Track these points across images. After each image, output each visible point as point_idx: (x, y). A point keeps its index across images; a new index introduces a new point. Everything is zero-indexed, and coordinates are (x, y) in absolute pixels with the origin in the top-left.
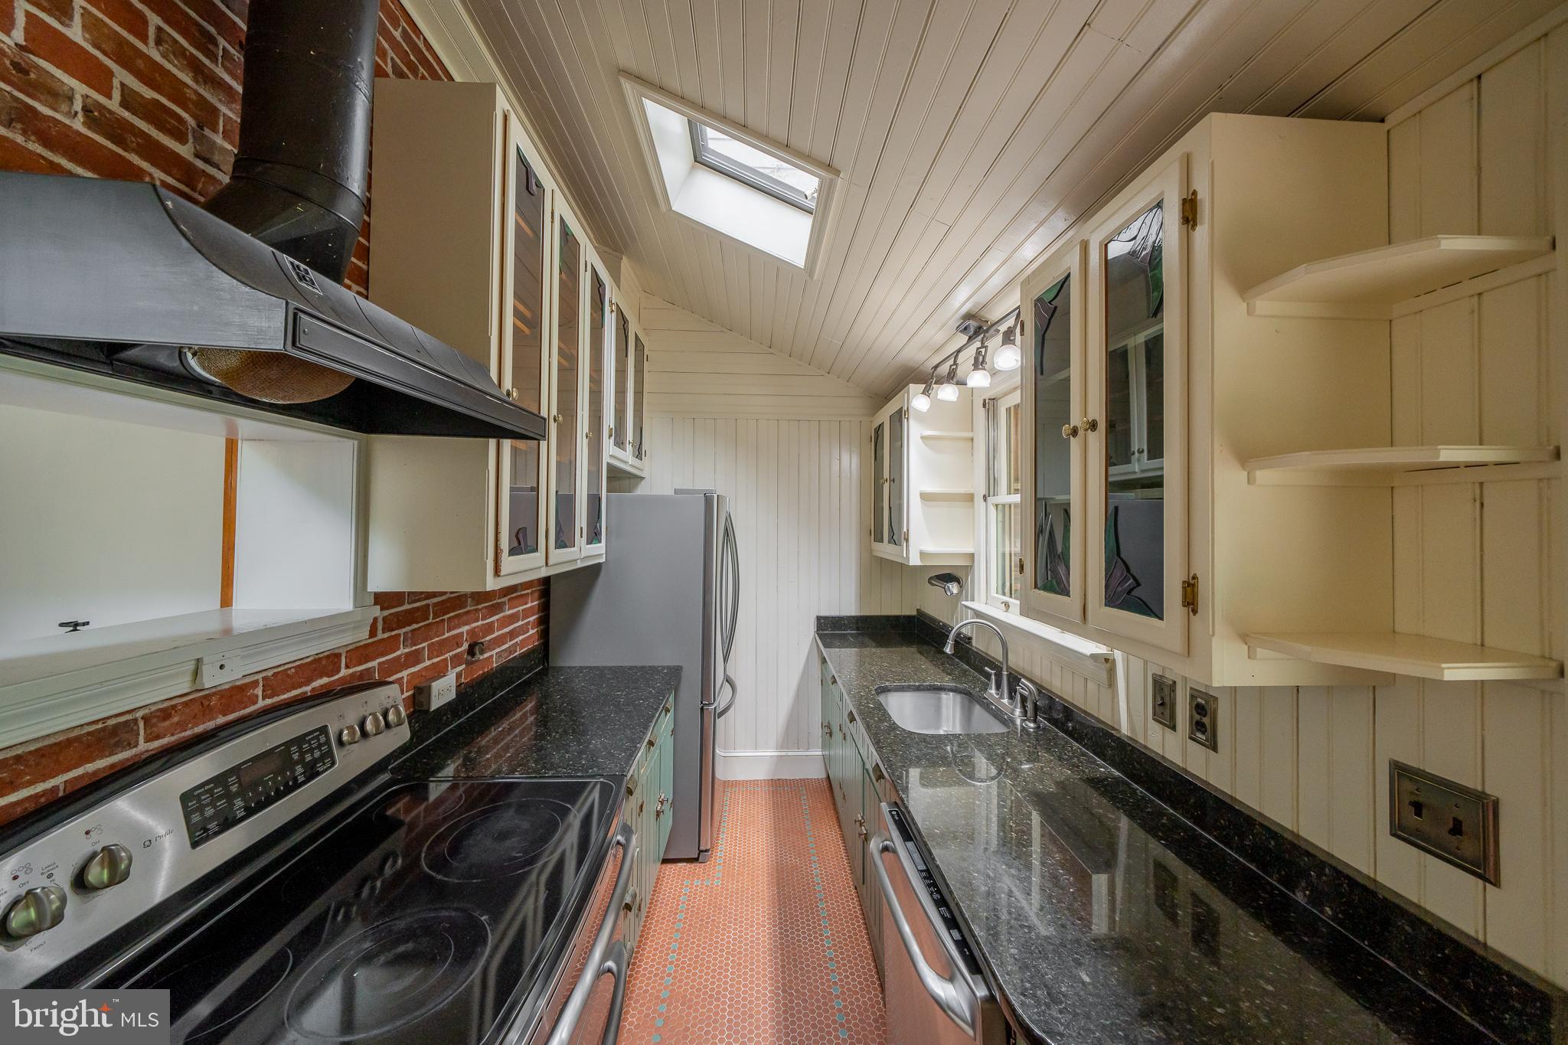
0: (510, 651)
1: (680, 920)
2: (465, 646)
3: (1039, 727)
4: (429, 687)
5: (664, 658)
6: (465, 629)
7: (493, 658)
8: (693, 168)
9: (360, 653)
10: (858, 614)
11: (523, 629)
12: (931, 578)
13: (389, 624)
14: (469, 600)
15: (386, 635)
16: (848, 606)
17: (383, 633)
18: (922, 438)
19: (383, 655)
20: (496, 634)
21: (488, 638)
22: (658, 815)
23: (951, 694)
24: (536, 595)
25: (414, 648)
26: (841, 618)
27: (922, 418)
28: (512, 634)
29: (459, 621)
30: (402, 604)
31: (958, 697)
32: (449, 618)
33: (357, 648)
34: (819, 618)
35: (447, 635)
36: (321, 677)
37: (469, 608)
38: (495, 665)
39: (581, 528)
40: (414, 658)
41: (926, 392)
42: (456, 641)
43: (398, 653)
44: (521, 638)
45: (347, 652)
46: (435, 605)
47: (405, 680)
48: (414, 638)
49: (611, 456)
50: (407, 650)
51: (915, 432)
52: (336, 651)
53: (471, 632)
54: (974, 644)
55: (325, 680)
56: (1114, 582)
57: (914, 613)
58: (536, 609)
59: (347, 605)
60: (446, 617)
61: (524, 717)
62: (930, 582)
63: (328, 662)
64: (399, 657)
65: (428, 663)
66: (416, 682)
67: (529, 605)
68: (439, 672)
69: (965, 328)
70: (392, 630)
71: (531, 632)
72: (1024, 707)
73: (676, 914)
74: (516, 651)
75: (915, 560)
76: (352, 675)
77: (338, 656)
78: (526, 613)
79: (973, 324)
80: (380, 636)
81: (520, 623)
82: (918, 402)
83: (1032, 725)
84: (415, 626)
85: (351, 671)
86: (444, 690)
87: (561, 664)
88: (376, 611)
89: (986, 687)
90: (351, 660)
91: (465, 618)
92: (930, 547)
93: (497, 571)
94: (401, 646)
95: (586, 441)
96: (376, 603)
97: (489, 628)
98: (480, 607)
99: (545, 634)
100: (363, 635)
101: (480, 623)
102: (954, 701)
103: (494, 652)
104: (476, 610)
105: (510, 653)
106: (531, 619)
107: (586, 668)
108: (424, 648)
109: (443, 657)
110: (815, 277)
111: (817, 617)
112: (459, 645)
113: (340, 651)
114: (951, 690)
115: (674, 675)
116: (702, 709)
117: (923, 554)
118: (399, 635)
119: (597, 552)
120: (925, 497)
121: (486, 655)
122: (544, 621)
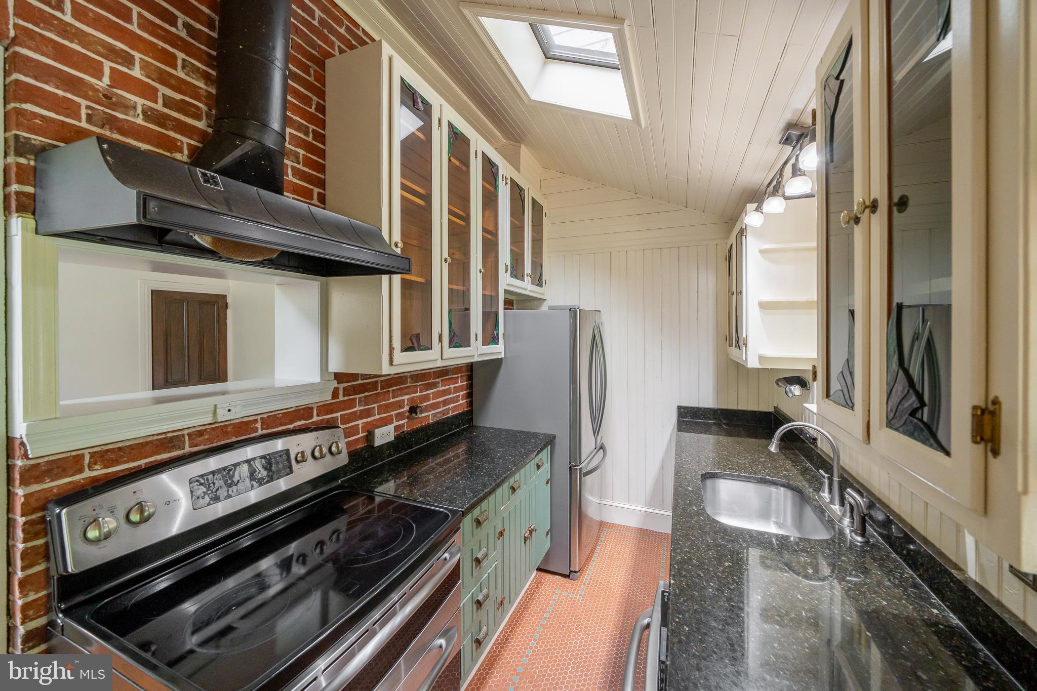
0: (443, 413)
1: (545, 618)
2: (407, 408)
3: (867, 542)
4: (374, 432)
5: (543, 427)
6: (406, 397)
7: (429, 417)
8: (545, 64)
9: (325, 408)
10: (716, 407)
11: (455, 400)
12: (778, 380)
13: (347, 392)
14: (409, 380)
15: (346, 398)
16: (706, 399)
17: (344, 396)
18: (760, 251)
19: (343, 410)
20: (432, 402)
21: (425, 404)
22: (525, 540)
23: (782, 489)
24: (465, 378)
25: (367, 407)
26: (699, 409)
27: (759, 233)
28: (445, 403)
29: (402, 392)
30: (357, 380)
31: (789, 493)
32: (393, 390)
33: (325, 405)
34: (679, 408)
35: (392, 400)
36: (300, 421)
37: (409, 385)
38: (431, 421)
39: (476, 335)
40: (367, 413)
41: (758, 209)
42: (400, 405)
43: (355, 409)
44: (452, 405)
45: (318, 407)
46: (382, 381)
47: (360, 426)
48: (366, 400)
49: (508, 285)
50: (362, 408)
51: (752, 248)
52: (310, 406)
53: (411, 400)
54: (819, 445)
55: (303, 422)
56: (895, 399)
57: (771, 410)
58: (465, 387)
59: (317, 379)
60: (391, 389)
61: (457, 456)
62: (777, 384)
63: (305, 412)
64: (356, 412)
65: (377, 417)
66: (369, 428)
67: (459, 384)
68: (385, 422)
69: (787, 139)
70: (350, 395)
71: (461, 402)
72: (852, 517)
73: (544, 612)
74: (448, 414)
75: (753, 362)
76: (322, 420)
77: (312, 408)
78: (456, 390)
79: (795, 133)
80: (341, 398)
81: (451, 396)
82: (752, 219)
83: (859, 539)
84: (367, 394)
85: (321, 418)
86: (384, 435)
87: (480, 425)
88: (334, 384)
89: (818, 489)
90: (320, 412)
91: (406, 391)
92: (769, 352)
93: (391, 362)
94: (357, 405)
95: (480, 276)
96: (335, 379)
97: (426, 398)
98: (418, 384)
99: (471, 404)
100: (327, 397)
101: (418, 394)
102: (785, 496)
103: (430, 413)
104: (415, 386)
105: (444, 414)
106: (461, 393)
107: (493, 428)
108: (374, 407)
109: (389, 414)
110: (643, 125)
111: (678, 407)
112: (400, 407)
113: (313, 406)
114: (783, 486)
115: (550, 441)
116: (570, 468)
117: (761, 358)
118: (356, 398)
119: (497, 350)
120: (763, 306)
121: (423, 415)
122: (470, 395)
